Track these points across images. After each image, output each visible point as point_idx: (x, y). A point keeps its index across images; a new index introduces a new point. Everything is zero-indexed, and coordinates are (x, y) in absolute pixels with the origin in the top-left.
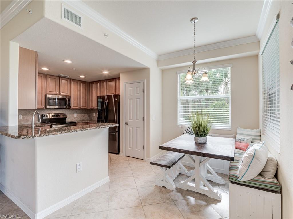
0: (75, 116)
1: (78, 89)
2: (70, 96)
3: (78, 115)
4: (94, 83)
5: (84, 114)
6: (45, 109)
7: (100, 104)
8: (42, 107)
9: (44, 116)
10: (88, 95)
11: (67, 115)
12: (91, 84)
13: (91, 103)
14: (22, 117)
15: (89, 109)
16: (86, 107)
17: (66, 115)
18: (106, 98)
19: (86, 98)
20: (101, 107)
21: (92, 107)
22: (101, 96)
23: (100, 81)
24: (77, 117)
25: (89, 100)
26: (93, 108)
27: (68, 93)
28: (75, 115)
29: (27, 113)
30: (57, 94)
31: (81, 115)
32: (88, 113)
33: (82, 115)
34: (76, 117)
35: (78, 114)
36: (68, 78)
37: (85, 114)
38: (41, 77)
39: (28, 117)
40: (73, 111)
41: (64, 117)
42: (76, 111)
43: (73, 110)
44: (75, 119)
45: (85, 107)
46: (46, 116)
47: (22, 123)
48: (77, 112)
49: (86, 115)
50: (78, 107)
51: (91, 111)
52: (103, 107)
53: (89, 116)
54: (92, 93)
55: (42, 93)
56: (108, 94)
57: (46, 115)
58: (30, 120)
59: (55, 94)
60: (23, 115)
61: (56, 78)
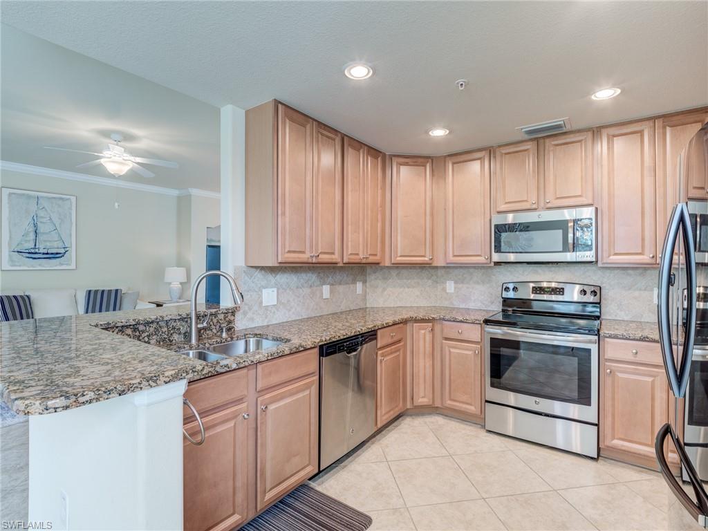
6: (492, 264)
8: (481, 260)
9: (507, 289)
14: (455, 288)
27: (586, 193)
30: (534, 206)
39: (468, 288)
46: (511, 289)
47: (455, 303)
57: (511, 286)
58: (473, 299)
59: (528, 207)
60: (456, 283)
61: (528, 147)
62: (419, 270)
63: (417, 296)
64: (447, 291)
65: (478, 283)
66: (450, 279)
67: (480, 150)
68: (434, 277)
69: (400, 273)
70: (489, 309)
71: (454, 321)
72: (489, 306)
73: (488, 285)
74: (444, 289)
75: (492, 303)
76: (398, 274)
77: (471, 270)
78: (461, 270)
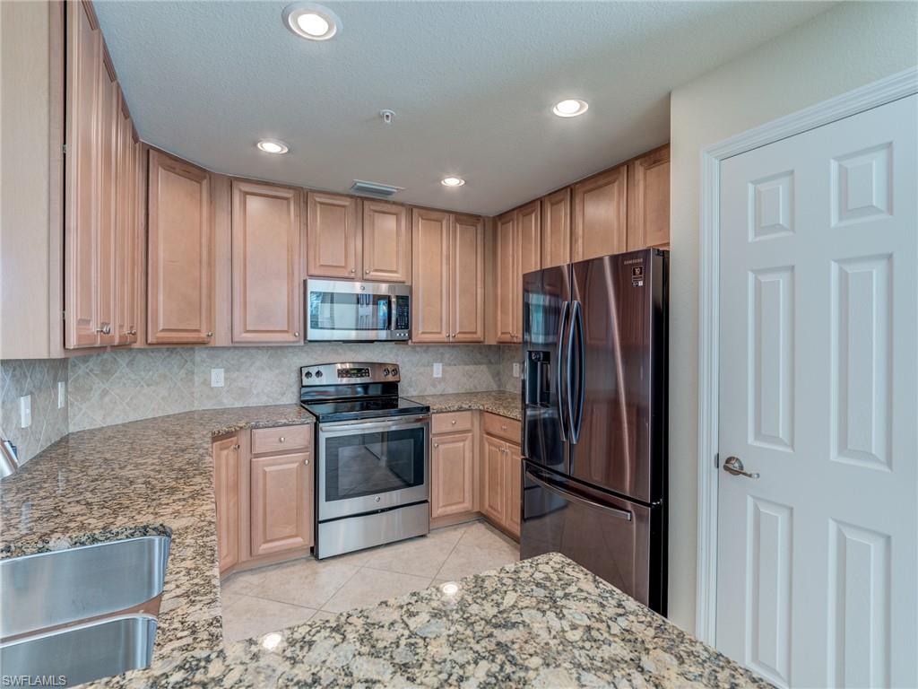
0: (435, 376)
1: (444, 253)
2: (408, 284)
3: (448, 368)
4: (512, 220)
5: (475, 364)
6: (302, 343)
7: (538, 319)
8: (289, 337)
9: (308, 374)
10: (489, 280)
11: (402, 371)
12: (499, 224)
13: (499, 318)
14: (226, 379)
15: (491, 341)
16: (479, 336)
17: (396, 371)
18: (571, 283)
19: (479, 291)
20: (547, 334)
21: (502, 333)
22: (543, 272)
23: (541, 200)
24: (443, 379)
25: (492, 302)
26: (507, 338)
27: (400, 270)
28: (437, 370)
29: (243, 360)
30: (353, 275)
31: (460, 367)
32: (490, 363)
33: (467, 368)
34: (440, 380)
35: (450, 365)
36: (402, 205)
37: (480, 363)
38: (285, 202)
39: (247, 377)
40: (426, 351)
41: (390, 378)
42: (441, 350)
43: (428, 347)
44: (434, 386)
45: (475, 333)
46: (314, 374)
47: (225, 401)
48: (442, 354)
49: (484, 368)
50: (443, 337)
51: (504, 352)
52: (556, 333)
53: (497, 375)
54: (504, 267)
55: (291, 274)
56: (579, 258)
57: (314, 370)
58: (255, 392)
59: (346, 275)
60: (227, 371)
61: (347, 204)
62: (166, 354)
63: (163, 398)
64: (213, 385)
65: (263, 369)
66: (217, 366)
67: (289, 187)
68: (188, 366)
69: (133, 360)
70: (279, 403)
71: (274, 426)
72: (279, 399)
73: (277, 371)
74: (206, 383)
75: (283, 394)
76: (130, 364)
77: (253, 351)
78: (237, 352)
